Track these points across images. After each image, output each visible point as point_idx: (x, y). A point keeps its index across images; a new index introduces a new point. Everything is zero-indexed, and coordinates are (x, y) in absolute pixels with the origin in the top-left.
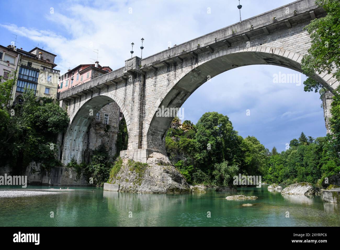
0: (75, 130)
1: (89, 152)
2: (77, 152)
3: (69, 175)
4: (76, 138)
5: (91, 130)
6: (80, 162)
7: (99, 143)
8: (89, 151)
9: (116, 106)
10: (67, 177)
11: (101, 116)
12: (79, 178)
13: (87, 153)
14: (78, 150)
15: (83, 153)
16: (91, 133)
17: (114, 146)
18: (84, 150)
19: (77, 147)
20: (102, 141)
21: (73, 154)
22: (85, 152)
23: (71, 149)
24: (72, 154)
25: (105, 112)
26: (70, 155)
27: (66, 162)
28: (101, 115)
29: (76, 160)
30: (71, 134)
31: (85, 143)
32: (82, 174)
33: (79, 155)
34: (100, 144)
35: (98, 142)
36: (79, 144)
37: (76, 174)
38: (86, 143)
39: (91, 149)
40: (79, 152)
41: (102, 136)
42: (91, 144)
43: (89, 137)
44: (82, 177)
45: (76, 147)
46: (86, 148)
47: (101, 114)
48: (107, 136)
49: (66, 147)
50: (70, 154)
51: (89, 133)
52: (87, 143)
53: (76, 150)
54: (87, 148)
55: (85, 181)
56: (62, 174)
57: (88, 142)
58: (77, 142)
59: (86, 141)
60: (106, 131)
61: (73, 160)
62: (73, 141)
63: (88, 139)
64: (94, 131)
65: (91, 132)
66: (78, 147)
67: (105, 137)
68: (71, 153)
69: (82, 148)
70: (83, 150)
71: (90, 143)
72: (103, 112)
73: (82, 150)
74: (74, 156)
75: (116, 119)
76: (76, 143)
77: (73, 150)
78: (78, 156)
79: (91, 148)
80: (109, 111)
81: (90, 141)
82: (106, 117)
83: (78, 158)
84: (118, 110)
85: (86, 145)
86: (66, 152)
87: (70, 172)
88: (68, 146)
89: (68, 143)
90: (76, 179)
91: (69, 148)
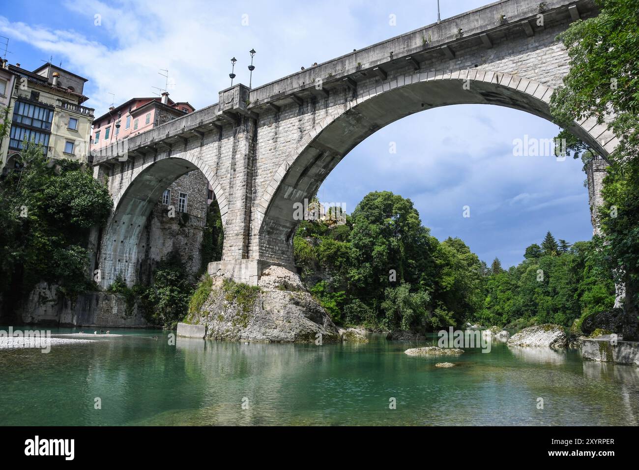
0: (122, 223)
1: (150, 264)
2: (127, 264)
3: (112, 308)
4: (125, 238)
5: (153, 222)
6: (133, 283)
7: (169, 247)
8: (149, 262)
9: (201, 178)
10: (108, 311)
11: (172, 196)
12: (130, 314)
13: (145, 267)
14: (128, 260)
15: (139, 267)
16: (154, 229)
17: (197, 253)
18: (140, 261)
19: (127, 255)
20: (174, 243)
21: (118, 267)
22: (141, 265)
23: (115, 259)
24: (117, 268)
25: (179, 190)
26: (113, 270)
27: (106, 282)
28: (172, 194)
29: (125, 280)
30: (115, 229)
31: (142, 248)
32: (136, 305)
33: (129, 269)
34: (170, 249)
35: (167, 245)
36: (130, 249)
37: (124, 306)
38: (143, 247)
39: (153, 259)
40: (130, 264)
41: (173, 235)
42: (153, 249)
43: (149, 235)
44: (135, 311)
45: (125, 255)
46: (143, 257)
47: (172, 193)
48: (183, 234)
49: (105, 254)
50: (113, 267)
51: (150, 229)
52: (145, 248)
53: (124, 261)
54: (145, 258)
55: (142, 319)
56: (97, 304)
57: (148, 245)
58: (126, 245)
59: (144, 244)
60: (182, 225)
61: (119, 280)
62: (120, 244)
63: (148, 239)
64: (159, 224)
65: (153, 226)
66: (129, 254)
67: (180, 237)
68: (115, 266)
69: (136, 257)
70: (138, 260)
71: (151, 248)
72: (176, 188)
73: (136, 261)
74: (121, 272)
75: (200, 202)
76: (124, 246)
77: (119, 261)
78: (129, 271)
79: (153, 256)
80: (188, 187)
81: (152, 244)
82: (182, 198)
83: (129, 275)
84: (204, 186)
85: (145, 251)
86: (106, 264)
87: (114, 302)
88: (109, 253)
89: (109, 247)
90: (126, 315)
91: (112, 256)
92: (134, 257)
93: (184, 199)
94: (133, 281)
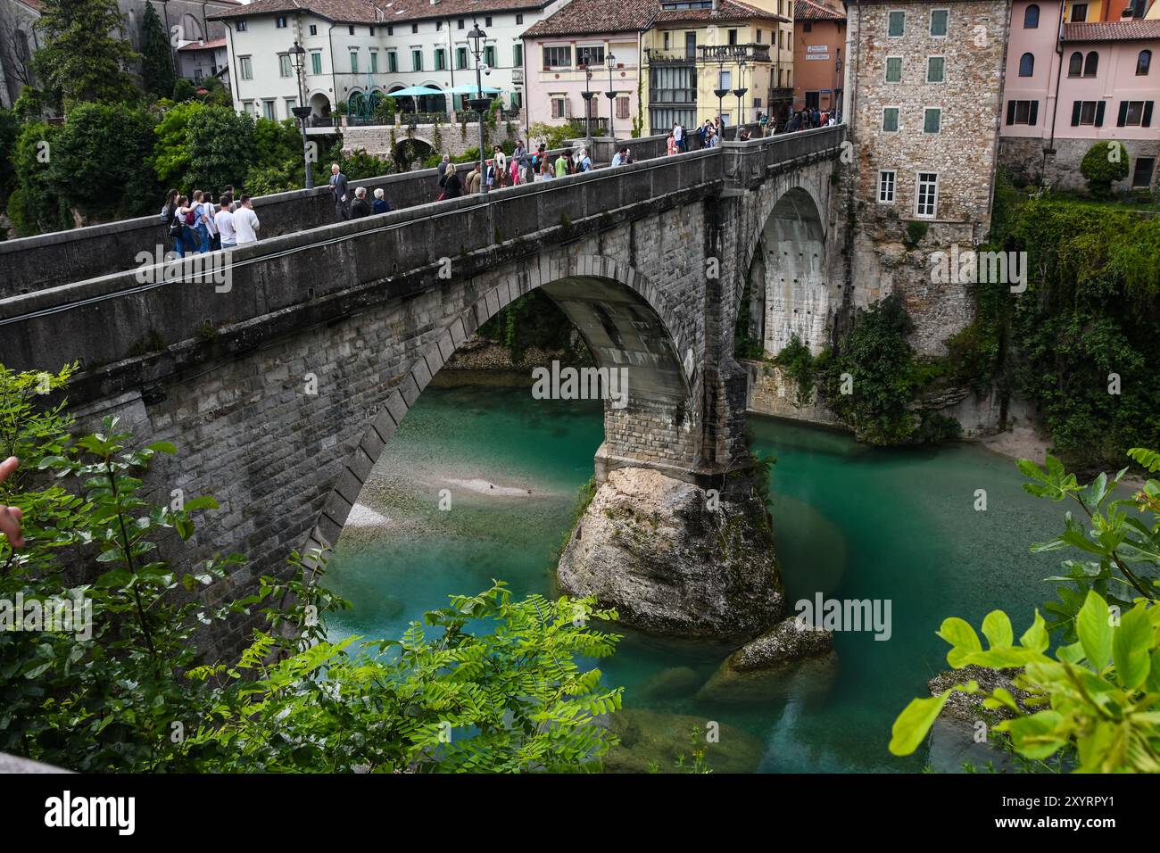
0: (782, 254)
1: (853, 318)
2: (809, 316)
3: (776, 388)
4: (800, 274)
5: (856, 241)
6: (821, 349)
7: (885, 289)
8: (851, 313)
9: (975, 131)
10: (772, 391)
11: (900, 183)
12: (806, 401)
13: (844, 323)
14: (811, 310)
15: (832, 322)
16: (860, 254)
18: (834, 311)
19: (811, 302)
20: (894, 281)
21: (795, 322)
22: (836, 319)
23: (789, 308)
24: (792, 323)
25: (917, 167)
26: (786, 326)
27: (775, 345)
28: (900, 179)
29: (807, 343)
30: (777, 263)
31: (836, 288)
32: (814, 389)
33: (815, 325)
34: (889, 290)
35: (883, 284)
36: (814, 291)
37: (796, 388)
38: (839, 286)
39: (860, 308)
40: (816, 317)
41: (889, 266)
42: (858, 291)
43: (849, 266)
44: (814, 398)
45: (805, 302)
46: (840, 304)
47: (898, 177)
48: (912, 264)
49: (771, 301)
50: (786, 323)
51: (852, 254)
52: (843, 288)
53: (805, 311)
54: (844, 305)
55: (827, 411)
56: (755, 380)
57: (849, 283)
58: (804, 285)
59: (840, 282)
60: (911, 246)
61: (796, 342)
62: (792, 284)
63: (848, 273)
64: (869, 244)
65: (857, 248)
66: (814, 299)
67: (907, 269)
68: (789, 320)
69: (827, 305)
70: (830, 311)
71: (853, 288)
72: (908, 166)
73: (826, 312)
74: (801, 329)
75: (973, 185)
76: (801, 288)
77: (795, 311)
78: (814, 329)
79: (858, 303)
80: (939, 157)
81: (856, 281)
82: (928, 183)
83: (815, 335)
84: (984, 146)
85: (842, 294)
86: (774, 317)
87: (780, 379)
88: (777, 299)
89: (776, 289)
90: (799, 401)
91: (782, 304)
92: (823, 306)
93: (932, 183)
94: (823, 345)
